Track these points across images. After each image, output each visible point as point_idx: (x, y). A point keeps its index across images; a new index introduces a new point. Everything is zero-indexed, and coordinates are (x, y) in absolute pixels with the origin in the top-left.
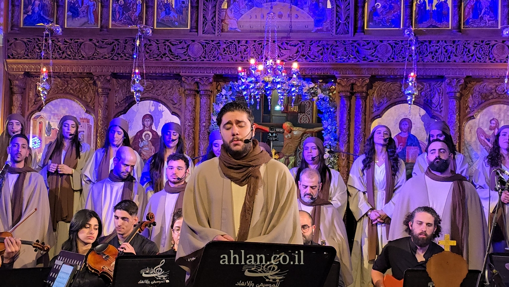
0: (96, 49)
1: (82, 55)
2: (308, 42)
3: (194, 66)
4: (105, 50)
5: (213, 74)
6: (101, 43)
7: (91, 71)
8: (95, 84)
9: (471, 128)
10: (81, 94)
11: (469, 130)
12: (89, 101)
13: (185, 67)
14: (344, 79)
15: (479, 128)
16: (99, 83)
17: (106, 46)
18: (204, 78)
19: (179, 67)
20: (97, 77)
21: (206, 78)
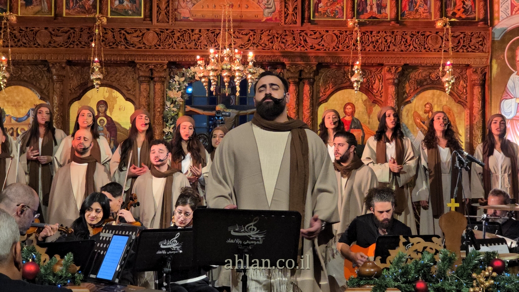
0: (52, 37)
1: (37, 42)
2: (259, 31)
3: (149, 53)
4: (61, 38)
5: (167, 62)
6: (57, 31)
7: (47, 59)
8: (49, 71)
9: (408, 111)
10: (35, 81)
11: (406, 113)
12: (43, 87)
13: (140, 55)
14: (293, 66)
15: (416, 112)
16: (54, 71)
17: (61, 34)
18: (159, 65)
19: (134, 55)
20: (52, 64)
21: (161, 65)
